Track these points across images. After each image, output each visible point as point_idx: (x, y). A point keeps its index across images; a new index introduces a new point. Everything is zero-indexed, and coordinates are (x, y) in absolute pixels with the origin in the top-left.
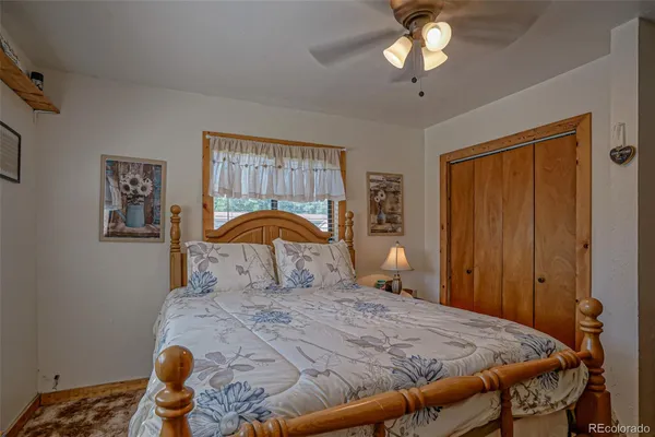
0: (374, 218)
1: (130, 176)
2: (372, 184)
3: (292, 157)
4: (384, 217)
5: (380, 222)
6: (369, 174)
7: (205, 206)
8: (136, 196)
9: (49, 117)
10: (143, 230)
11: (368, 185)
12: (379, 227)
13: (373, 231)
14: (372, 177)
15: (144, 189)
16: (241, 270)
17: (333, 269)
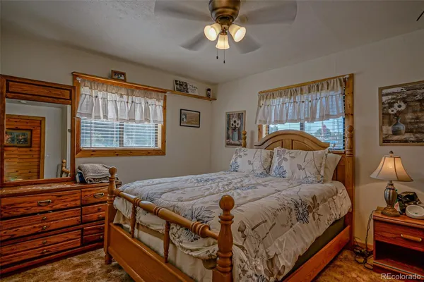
0: (388, 129)
1: (234, 119)
2: (384, 99)
3: (302, 94)
4: (402, 127)
5: (395, 133)
6: (381, 89)
7: (259, 130)
8: (235, 127)
9: (214, 102)
10: (237, 142)
11: (380, 100)
12: (396, 138)
13: (386, 141)
14: (385, 91)
15: (238, 124)
16: (250, 163)
17: (300, 167)
